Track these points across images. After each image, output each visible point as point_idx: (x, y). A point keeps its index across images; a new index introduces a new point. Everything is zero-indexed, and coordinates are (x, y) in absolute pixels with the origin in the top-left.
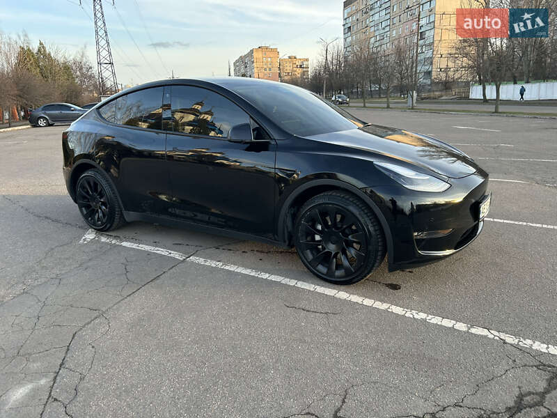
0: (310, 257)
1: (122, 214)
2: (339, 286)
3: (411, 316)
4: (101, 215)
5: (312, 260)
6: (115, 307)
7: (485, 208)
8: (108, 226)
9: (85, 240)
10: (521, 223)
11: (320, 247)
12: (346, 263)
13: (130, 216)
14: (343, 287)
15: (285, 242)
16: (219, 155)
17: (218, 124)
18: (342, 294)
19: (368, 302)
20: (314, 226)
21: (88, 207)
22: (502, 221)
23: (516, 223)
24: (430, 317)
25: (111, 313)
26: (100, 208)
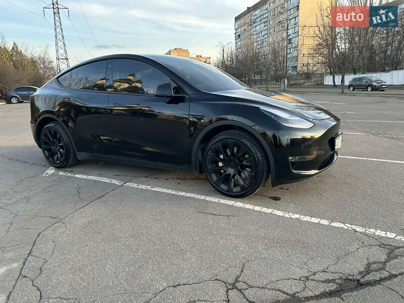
0: (215, 178)
1: (75, 155)
2: (236, 199)
3: (289, 216)
4: (59, 156)
5: (217, 180)
6: (70, 216)
7: (338, 143)
8: (65, 163)
9: (47, 174)
10: (363, 158)
11: (222, 171)
12: (241, 182)
13: (81, 156)
14: (239, 200)
15: (197, 169)
16: (147, 109)
17: (145, 90)
18: (238, 204)
19: (257, 208)
20: (218, 156)
21: (49, 150)
22: (350, 157)
23: (360, 158)
24: (302, 217)
25: (67, 220)
26: (59, 151)
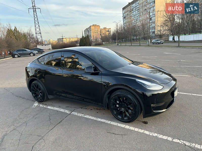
0: (115, 113)
1: (47, 96)
2: (126, 123)
3: (152, 135)
4: (40, 96)
5: (116, 114)
6: (47, 135)
7: (176, 93)
8: (43, 100)
9: (34, 106)
10: (189, 94)
11: (119, 109)
12: (128, 115)
13: (50, 97)
15: (106, 107)
16: (80, 75)
17: (80, 63)
18: (127, 127)
19: (136, 130)
20: (116, 102)
21: (35, 93)
23: (188, 94)
24: (159, 135)
25: (45, 137)
26: (40, 94)
